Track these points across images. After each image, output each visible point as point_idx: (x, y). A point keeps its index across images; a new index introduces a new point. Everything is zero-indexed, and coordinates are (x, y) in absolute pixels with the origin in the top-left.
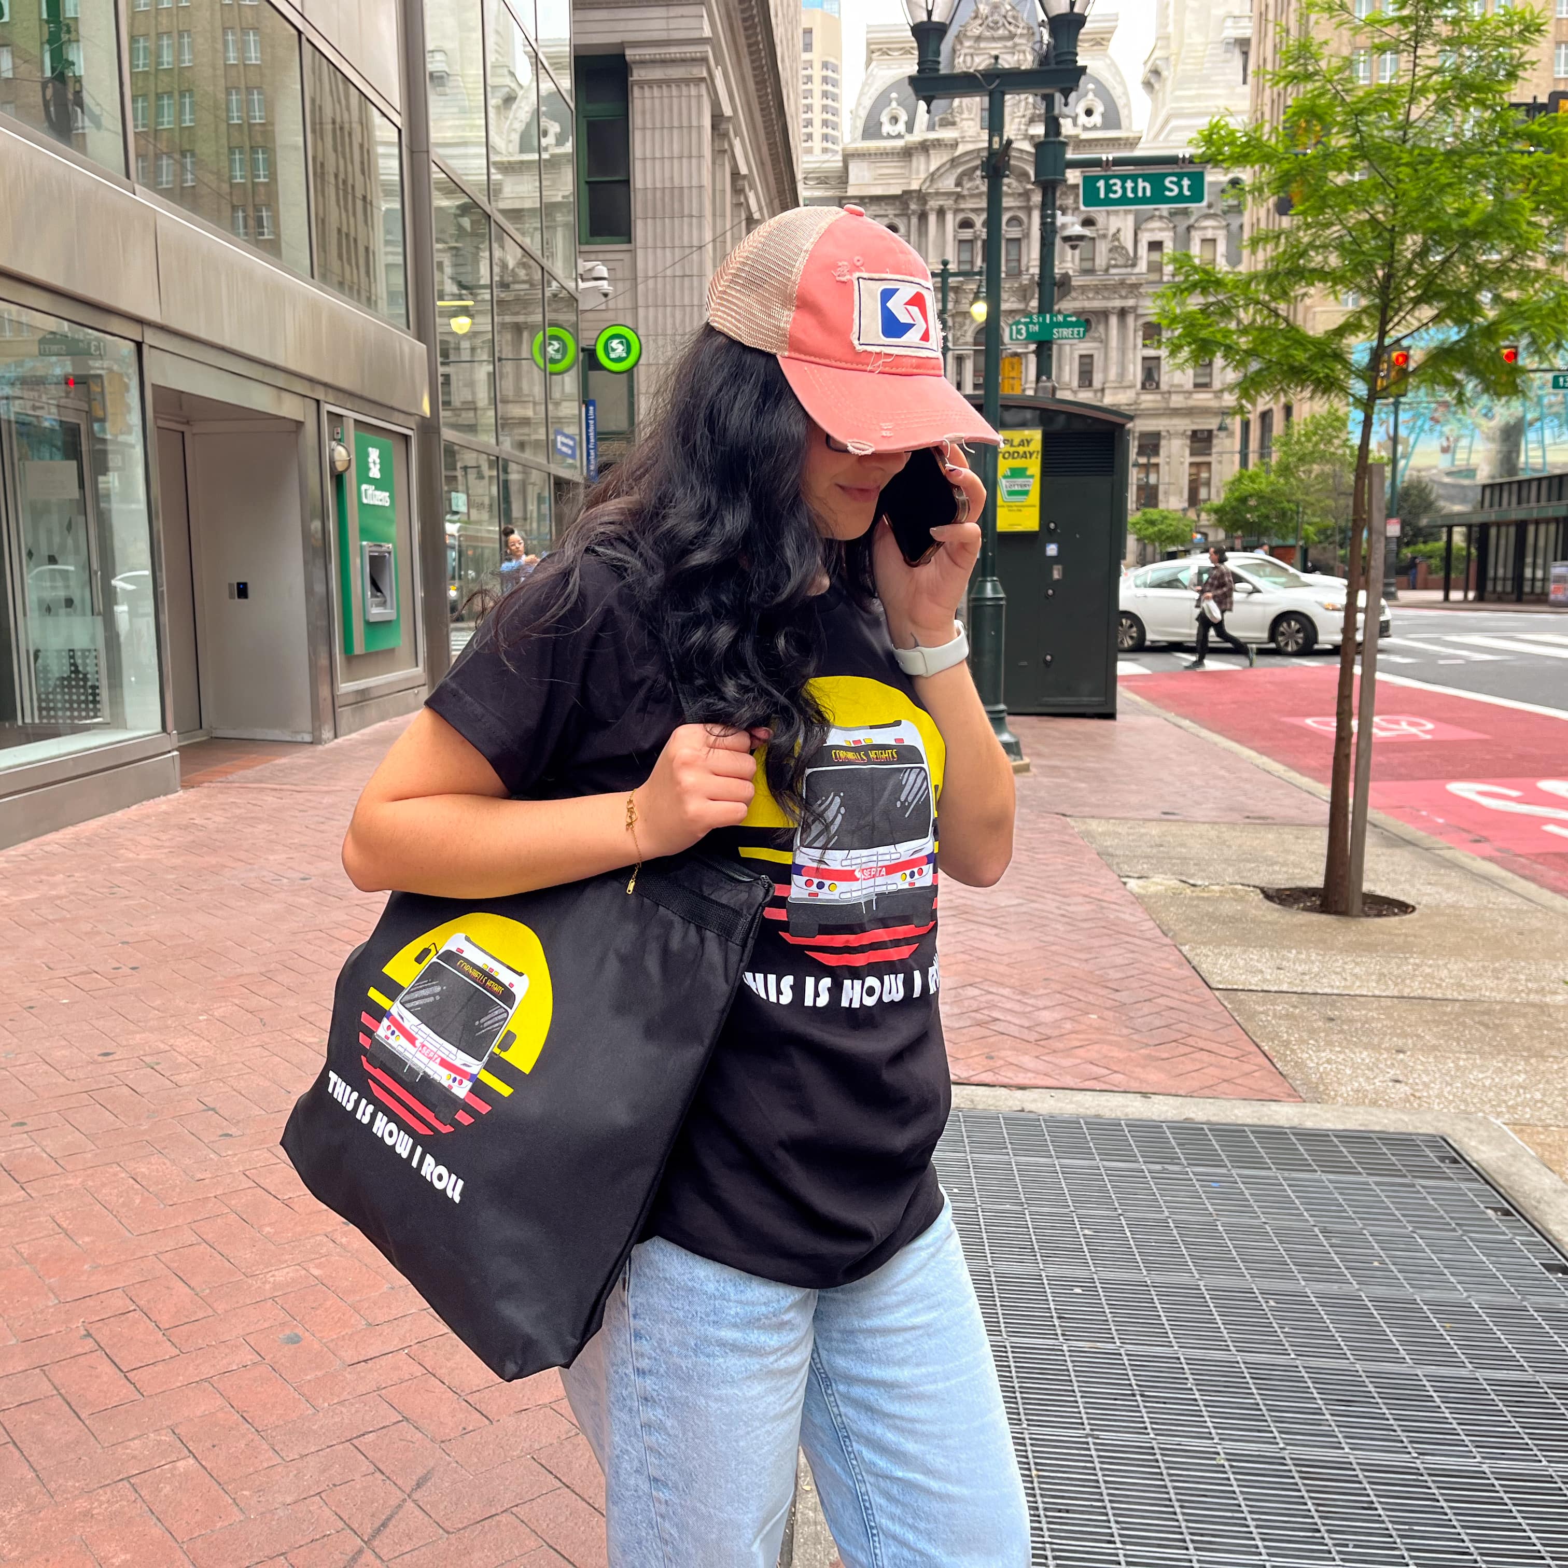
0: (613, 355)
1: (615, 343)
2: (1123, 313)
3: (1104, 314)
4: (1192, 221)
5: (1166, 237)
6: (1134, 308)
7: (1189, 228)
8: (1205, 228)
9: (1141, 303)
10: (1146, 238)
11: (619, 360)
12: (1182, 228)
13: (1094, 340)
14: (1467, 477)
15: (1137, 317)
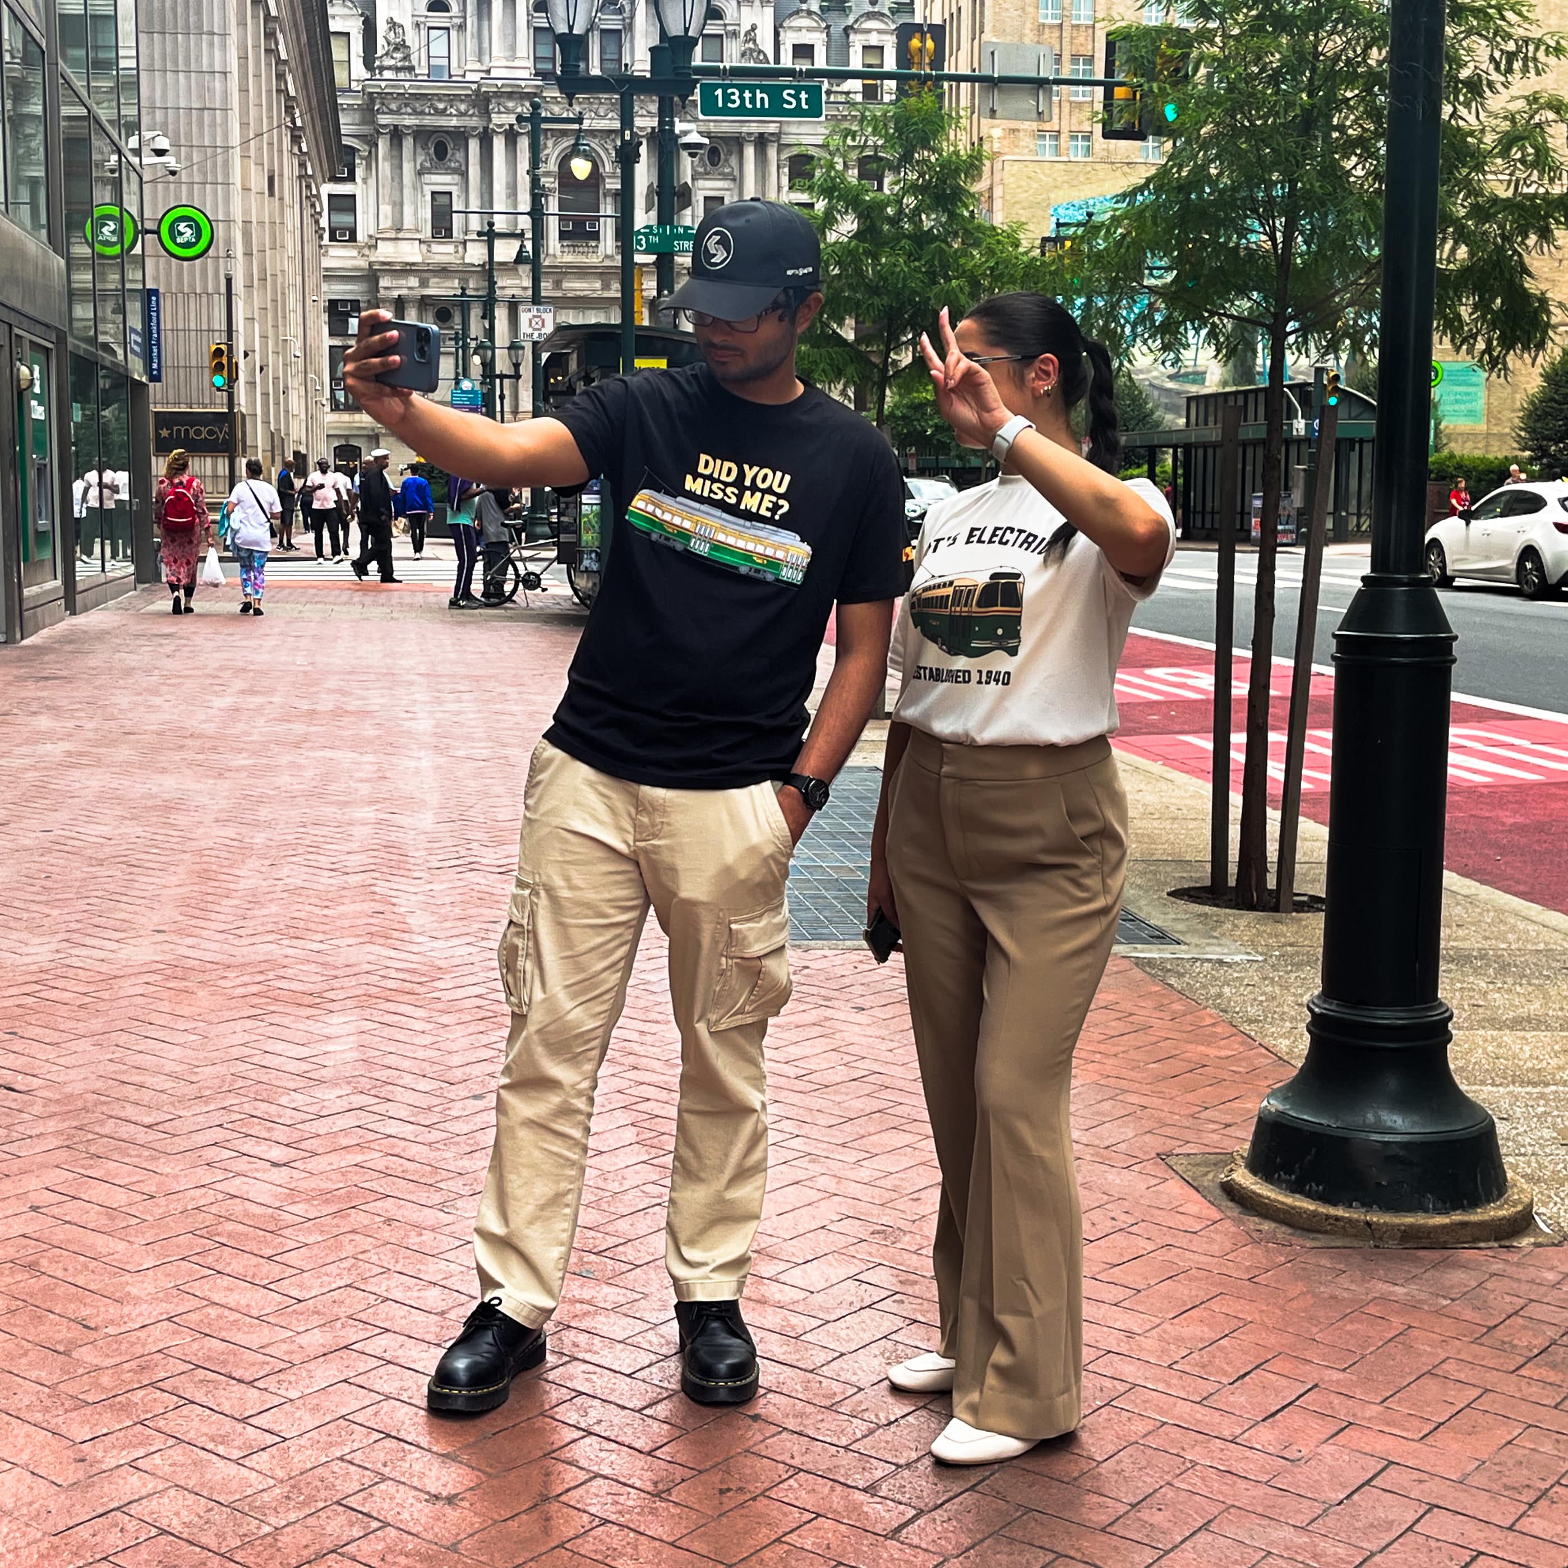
0: (179, 240)
1: (182, 227)
2: (761, 142)
3: (737, 142)
4: (850, 21)
5: (818, 40)
6: (778, 136)
7: (847, 30)
8: (868, 31)
9: (786, 129)
10: (789, 39)
11: (188, 245)
12: (837, 30)
13: (725, 177)
14: (1194, 382)
15: (781, 148)
